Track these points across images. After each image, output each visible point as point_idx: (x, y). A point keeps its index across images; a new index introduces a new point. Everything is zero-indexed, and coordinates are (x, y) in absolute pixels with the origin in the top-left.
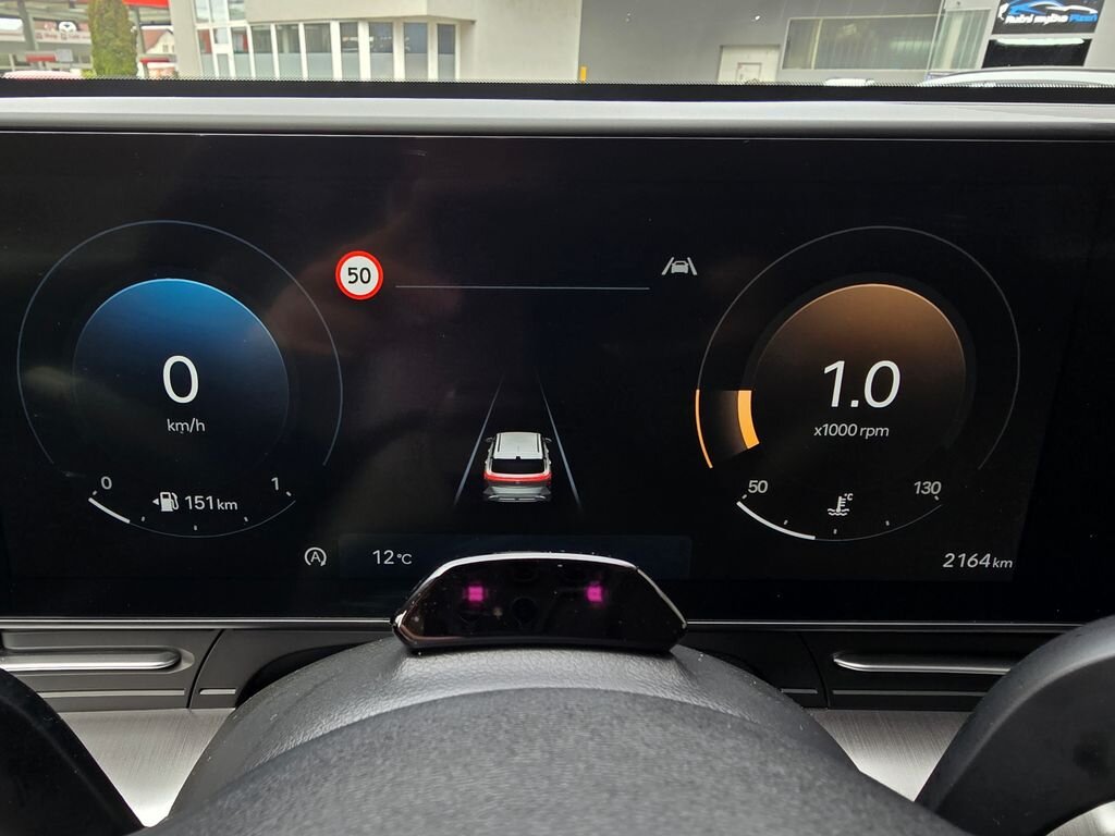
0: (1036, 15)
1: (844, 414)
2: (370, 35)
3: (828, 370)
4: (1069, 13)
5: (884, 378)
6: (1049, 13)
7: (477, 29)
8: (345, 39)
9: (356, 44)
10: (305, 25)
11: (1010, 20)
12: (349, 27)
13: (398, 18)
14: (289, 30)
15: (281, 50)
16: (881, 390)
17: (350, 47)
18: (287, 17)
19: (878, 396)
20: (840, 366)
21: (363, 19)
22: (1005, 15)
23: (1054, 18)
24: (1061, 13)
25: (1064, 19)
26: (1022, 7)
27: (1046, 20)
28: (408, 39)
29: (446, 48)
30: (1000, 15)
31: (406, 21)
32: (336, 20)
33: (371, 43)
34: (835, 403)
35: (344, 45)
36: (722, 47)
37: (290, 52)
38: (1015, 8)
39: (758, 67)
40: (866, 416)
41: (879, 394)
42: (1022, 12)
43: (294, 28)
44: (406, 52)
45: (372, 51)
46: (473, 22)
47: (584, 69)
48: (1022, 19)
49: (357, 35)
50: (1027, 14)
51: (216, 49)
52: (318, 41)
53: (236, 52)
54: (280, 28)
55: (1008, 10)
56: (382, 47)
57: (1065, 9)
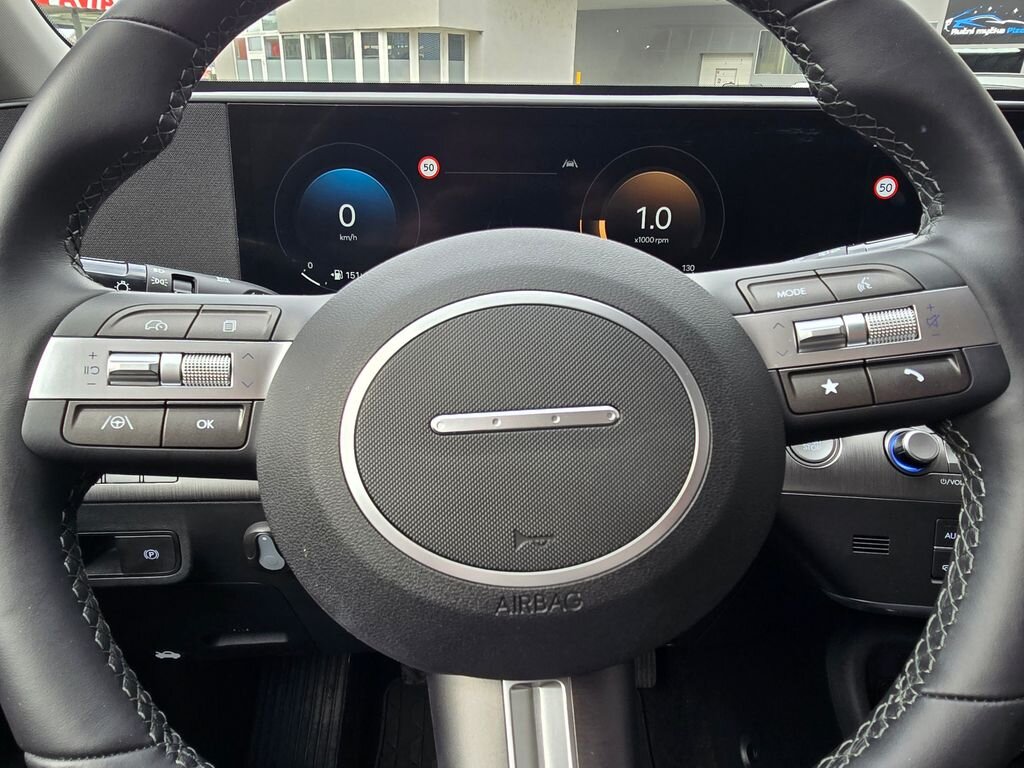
0: (978, 28)
1: (647, 232)
2: (388, 44)
3: (639, 211)
4: (1005, 26)
5: (664, 215)
6: (988, 26)
7: (483, 38)
8: (366, 47)
9: (376, 52)
10: (330, 35)
11: (955, 32)
12: (370, 37)
13: (413, 29)
14: (316, 39)
15: (309, 57)
16: (663, 221)
17: (370, 53)
18: (316, 28)
19: (663, 224)
20: (644, 209)
21: (382, 30)
22: (950, 28)
23: (993, 30)
24: (999, 26)
25: (1002, 31)
26: (964, 21)
27: (986, 32)
28: (422, 47)
29: (456, 54)
30: (946, 28)
31: (420, 31)
32: (358, 30)
33: (389, 50)
34: (643, 227)
35: (365, 53)
36: (702, 55)
37: (317, 58)
38: (959, 22)
39: (734, 72)
40: (657, 233)
41: (663, 222)
42: (966, 26)
43: (320, 37)
44: (420, 58)
45: (390, 57)
46: (480, 32)
47: (579, 74)
48: (965, 32)
49: (377, 44)
50: (970, 27)
51: (251, 56)
52: (342, 48)
53: (268, 58)
54: (307, 37)
55: (953, 23)
56: (399, 54)
57: (1003, 22)
